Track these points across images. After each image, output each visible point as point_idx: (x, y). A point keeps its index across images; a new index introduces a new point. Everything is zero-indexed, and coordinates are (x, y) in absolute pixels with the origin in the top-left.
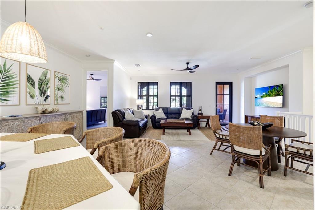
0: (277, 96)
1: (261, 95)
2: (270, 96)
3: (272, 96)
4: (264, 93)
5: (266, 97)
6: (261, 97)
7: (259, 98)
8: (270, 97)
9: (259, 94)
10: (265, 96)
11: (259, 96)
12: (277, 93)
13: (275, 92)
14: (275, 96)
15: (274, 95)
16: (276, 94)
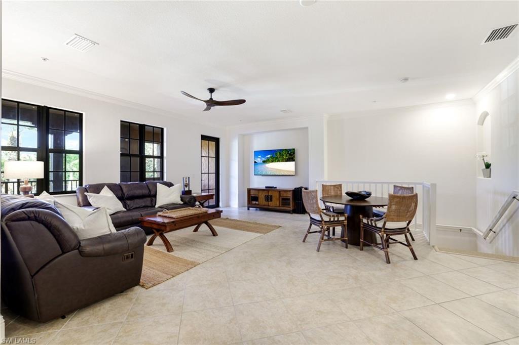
0: (290, 161)
1: (264, 159)
2: (278, 161)
3: (282, 161)
4: (269, 156)
5: (272, 162)
6: (264, 162)
7: (261, 164)
8: (279, 163)
9: (260, 156)
10: (271, 160)
11: (259, 159)
12: (290, 157)
13: (287, 156)
14: (286, 161)
15: (285, 159)
16: (287, 159)
